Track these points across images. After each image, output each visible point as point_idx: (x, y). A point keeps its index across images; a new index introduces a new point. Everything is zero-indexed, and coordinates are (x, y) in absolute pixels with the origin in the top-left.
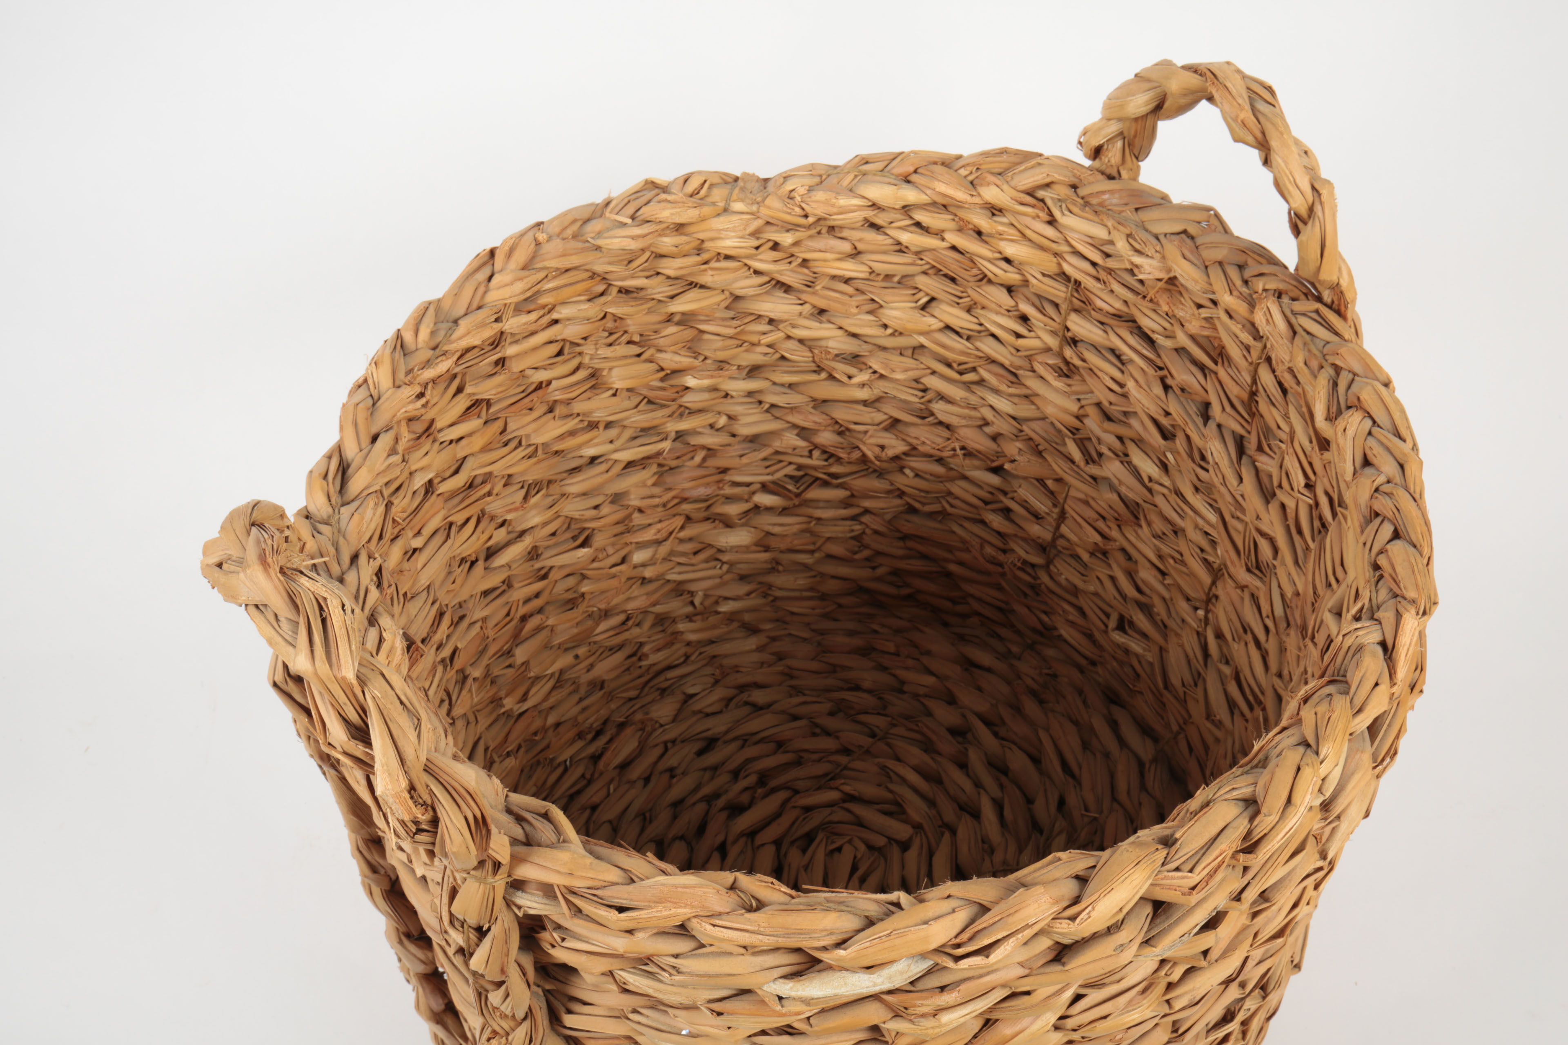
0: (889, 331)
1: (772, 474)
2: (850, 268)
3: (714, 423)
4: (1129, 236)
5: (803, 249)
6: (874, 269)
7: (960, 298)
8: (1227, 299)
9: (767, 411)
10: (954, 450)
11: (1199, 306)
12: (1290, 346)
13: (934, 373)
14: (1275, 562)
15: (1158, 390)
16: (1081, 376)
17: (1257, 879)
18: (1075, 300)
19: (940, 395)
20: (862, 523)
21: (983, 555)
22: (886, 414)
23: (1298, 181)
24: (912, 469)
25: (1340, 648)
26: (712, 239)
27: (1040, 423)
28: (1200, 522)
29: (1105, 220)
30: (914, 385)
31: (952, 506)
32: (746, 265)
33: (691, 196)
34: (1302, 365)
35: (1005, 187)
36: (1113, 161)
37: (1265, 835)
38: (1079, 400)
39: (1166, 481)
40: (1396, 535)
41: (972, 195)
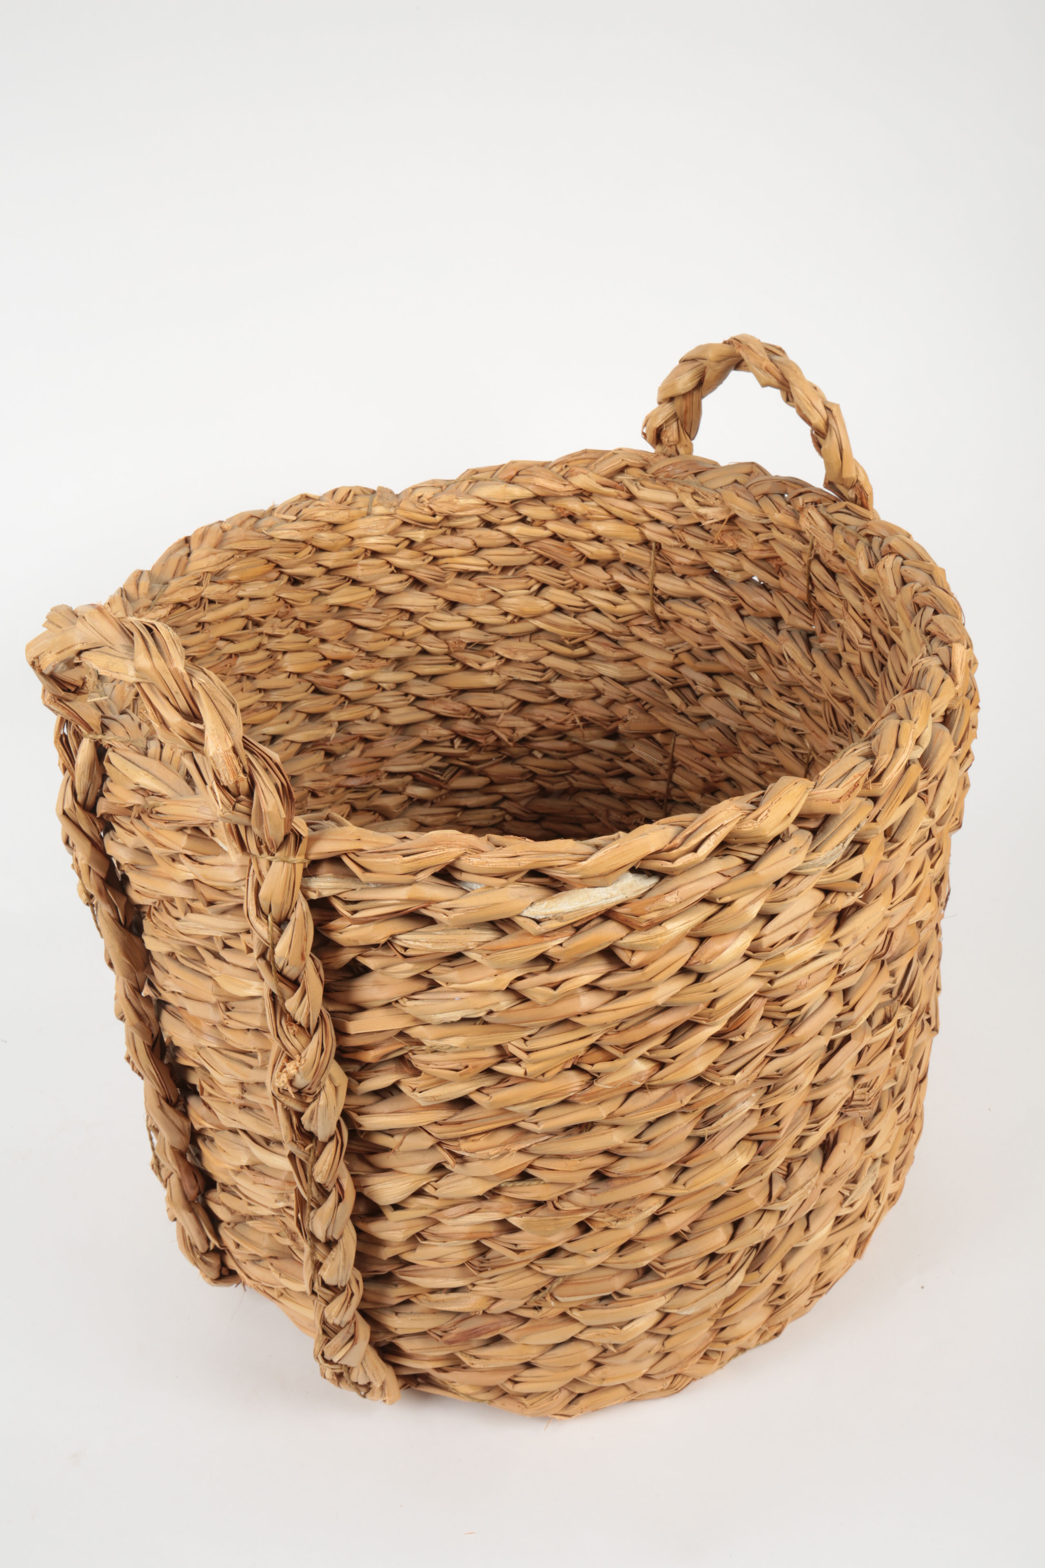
0: (510, 618)
1: (421, 763)
2: (473, 563)
3: (369, 715)
4: (694, 493)
5: (433, 546)
6: (492, 562)
7: (564, 580)
8: (778, 517)
9: (411, 704)
10: (574, 722)
11: (757, 534)
12: (831, 537)
13: (551, 653)
14: (852, 718)
15: (736, 618)
16: (672, 630)
17: (886, 808)
18: (658, 563)
19: (557, 673)
20: (502, 809)
21: (609, 821)
22: (513, 697)
23: (814, 402)
24: (539, 750)
25: (912, 674)
26: (360, 537)
27: (643, 683)
28: (788, 721)
29: (672, 487)
30: (534, 666)
31: (576, 780)
32: (388, 563)
33: (340, 503)
34: (843, 543)
35: (591, 474)
36: (671, 439)
37: (885, 770)
38: (672, 650)
39: (754, 700)
40: (936, 613)
41: (565, 485)
